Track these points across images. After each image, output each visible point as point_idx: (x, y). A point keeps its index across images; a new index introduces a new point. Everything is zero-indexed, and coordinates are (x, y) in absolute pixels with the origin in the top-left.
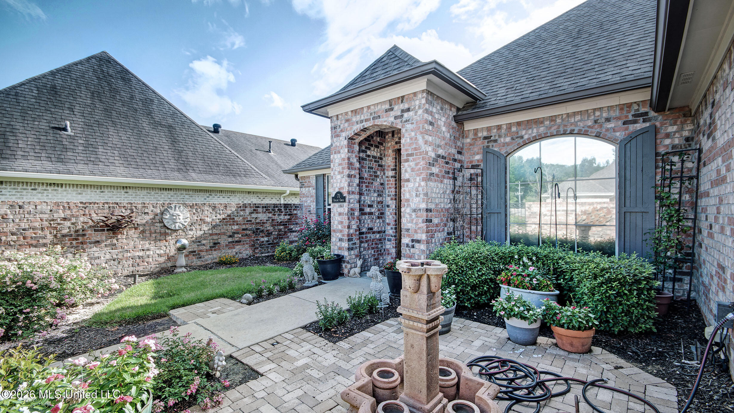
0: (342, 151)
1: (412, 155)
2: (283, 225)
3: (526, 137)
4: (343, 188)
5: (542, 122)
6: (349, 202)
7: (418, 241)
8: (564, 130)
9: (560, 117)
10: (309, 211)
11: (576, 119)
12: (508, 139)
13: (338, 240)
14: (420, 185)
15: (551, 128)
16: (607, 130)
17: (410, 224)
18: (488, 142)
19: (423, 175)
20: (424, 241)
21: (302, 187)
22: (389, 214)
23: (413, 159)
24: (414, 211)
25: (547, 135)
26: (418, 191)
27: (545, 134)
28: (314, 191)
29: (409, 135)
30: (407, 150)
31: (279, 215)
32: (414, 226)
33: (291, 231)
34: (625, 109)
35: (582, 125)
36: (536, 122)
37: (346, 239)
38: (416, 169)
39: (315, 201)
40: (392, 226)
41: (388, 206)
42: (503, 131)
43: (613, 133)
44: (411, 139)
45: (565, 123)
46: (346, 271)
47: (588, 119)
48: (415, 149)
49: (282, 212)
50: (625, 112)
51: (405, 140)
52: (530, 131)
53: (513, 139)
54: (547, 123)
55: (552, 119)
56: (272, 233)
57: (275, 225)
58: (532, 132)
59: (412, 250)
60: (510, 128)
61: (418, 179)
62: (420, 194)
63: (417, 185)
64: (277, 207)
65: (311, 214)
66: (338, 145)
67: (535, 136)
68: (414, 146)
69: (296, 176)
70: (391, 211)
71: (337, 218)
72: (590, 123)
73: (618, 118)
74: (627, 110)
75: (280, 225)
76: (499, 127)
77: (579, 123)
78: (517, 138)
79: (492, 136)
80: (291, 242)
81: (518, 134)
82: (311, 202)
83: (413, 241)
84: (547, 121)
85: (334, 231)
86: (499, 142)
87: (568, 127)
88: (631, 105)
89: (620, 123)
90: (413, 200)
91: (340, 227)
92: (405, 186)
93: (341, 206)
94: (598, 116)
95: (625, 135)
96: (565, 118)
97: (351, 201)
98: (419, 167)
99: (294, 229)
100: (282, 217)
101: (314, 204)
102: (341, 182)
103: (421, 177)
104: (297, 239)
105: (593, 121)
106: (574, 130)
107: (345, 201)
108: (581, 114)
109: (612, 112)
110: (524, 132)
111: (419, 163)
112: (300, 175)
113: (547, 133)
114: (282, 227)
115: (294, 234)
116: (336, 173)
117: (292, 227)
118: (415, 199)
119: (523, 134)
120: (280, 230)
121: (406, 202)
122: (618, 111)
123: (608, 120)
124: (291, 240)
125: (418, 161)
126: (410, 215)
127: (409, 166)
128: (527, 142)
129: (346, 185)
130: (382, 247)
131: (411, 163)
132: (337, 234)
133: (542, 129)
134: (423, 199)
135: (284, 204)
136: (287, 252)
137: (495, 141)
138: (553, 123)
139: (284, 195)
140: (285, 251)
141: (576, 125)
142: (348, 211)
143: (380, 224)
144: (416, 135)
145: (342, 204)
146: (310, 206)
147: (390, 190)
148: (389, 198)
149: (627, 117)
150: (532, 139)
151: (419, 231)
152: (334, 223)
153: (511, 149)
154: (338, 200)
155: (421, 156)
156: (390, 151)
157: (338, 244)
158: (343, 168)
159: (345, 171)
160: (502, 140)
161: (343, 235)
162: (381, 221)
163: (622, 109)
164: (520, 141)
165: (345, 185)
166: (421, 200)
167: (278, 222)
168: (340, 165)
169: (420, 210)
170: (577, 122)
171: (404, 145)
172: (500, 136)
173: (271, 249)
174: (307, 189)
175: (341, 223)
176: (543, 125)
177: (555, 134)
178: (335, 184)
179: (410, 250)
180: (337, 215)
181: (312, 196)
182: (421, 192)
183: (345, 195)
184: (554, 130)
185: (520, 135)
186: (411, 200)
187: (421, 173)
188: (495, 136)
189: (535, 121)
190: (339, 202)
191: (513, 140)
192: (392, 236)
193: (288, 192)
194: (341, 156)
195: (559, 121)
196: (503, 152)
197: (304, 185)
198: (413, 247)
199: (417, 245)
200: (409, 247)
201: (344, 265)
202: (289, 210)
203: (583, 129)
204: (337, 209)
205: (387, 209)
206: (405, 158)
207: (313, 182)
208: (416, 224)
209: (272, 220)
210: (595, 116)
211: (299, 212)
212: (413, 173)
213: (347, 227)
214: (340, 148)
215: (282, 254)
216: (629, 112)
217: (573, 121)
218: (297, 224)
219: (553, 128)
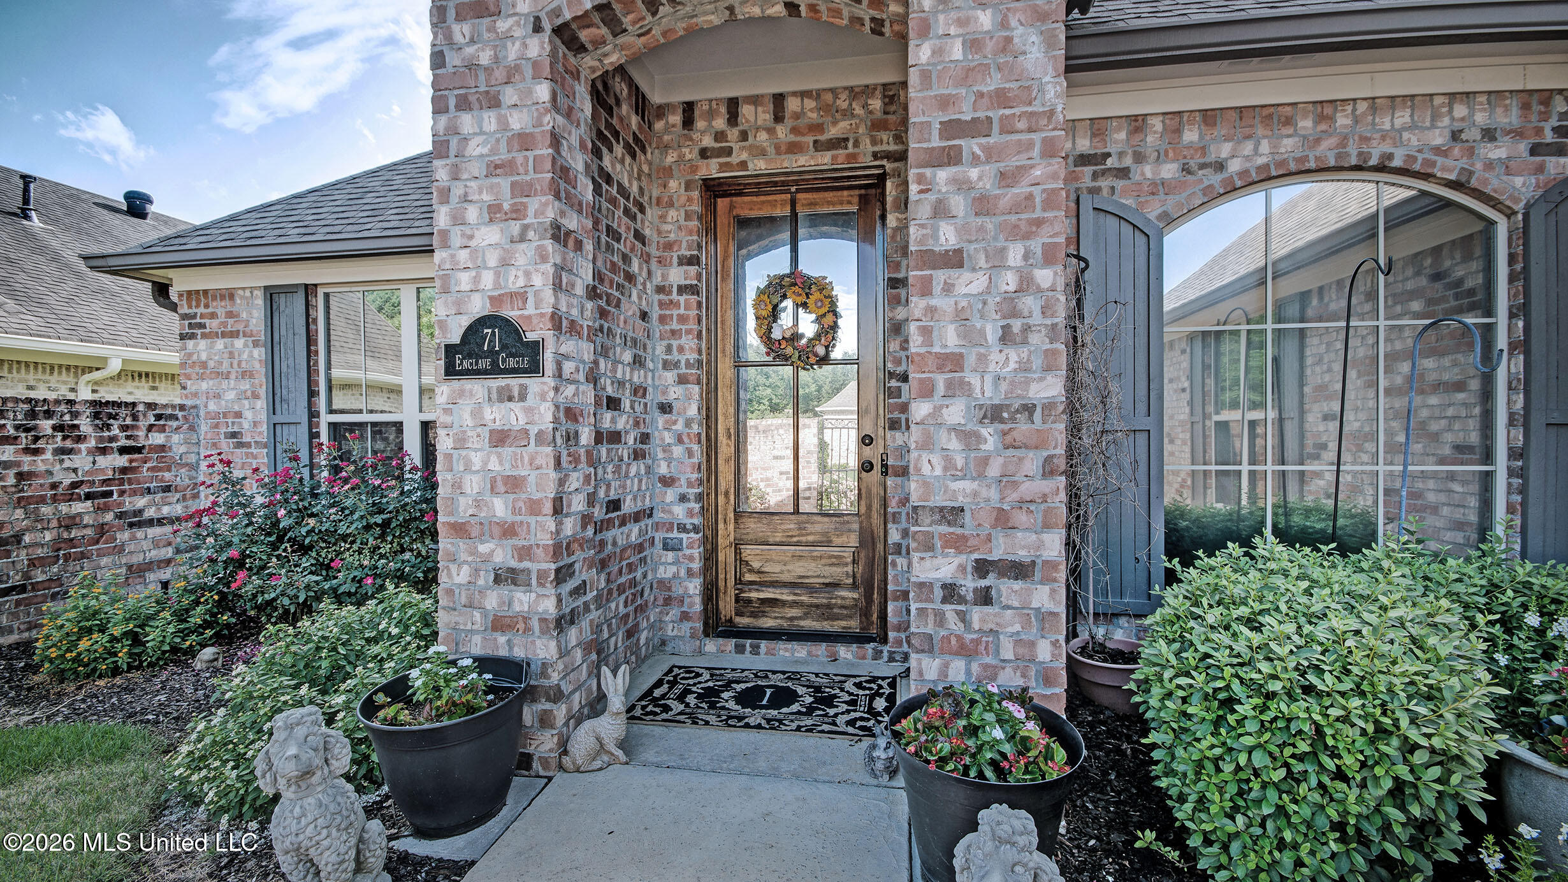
0: (509, 95)
1: (977, 128)
2: (89, 496)
3: (1234, 166)
4: (520, 297)
5: (1288, 121)
6: (559, 374)
7: (1019, 570)
8: (1360, 154)
9: (1349, 108)
10: (234, 435)
11: (1398, 123)
12: (1169, 170)
13: (485, 579)
14: (1026, 284)
15: (1318, 141)
16: (1489, 165)
17: (967, 485)
18: (1095, 176)
19: (1046, 230)
20: (1050, 565)
21: (192, 336)
22: (668, 438)
23: (987, 150)
24: (994, 414)
25: (1307, 166)
26: (1014, 314)
27: (1297, 160)
28: (259, 353)
29: (961, 23)
30: (945, 102)
31: (62, 451)
32: (993, 494)
33: (136, 521)
34: (1536, 108)
35: (1414, 142)
36: (1270, 116)
37: (542, 575)
38: (1004, 203)
39: (262, 392)
40: (684, 490)
41: (665, 408)
42: (1149, 139)
43: (1505, 178)
44: (973, 44)
45: (1361, 129)
46: (544, 744)
47: (1433, 126)
48: (1001, 98)
49: (80, 439)
50: (1534, 118)
51: (938, 52)
52: (1248, 148)
53: (1186, 170)
54: (1306, 124)
55: (1324, 110)
56: (17, 538)
57: (42, 500)
58: (1256, 149)
59: (977, 615)
60: (1178, 131)
61: (1015, 254)
62: (1027, 329)
63: (1009, 282)
64: (49, 414)
65: (240, 445)
66: (485, 58)
67: (1266, 166)
68: (993, 82)
69: (161, 291)
70: (679, 426)
71: (477, 460)
72: (1438, 138)
73: (1517, 134)
74: (1540, 113)
75: (70, 498)
76: (1137, 123)
77: (1406, 135)
78: (1203, 166)
79: (1109, 155)
80: (138, 571)
81: (1204, 155)
82: (242, 396)
83: (982, 568)
84: (1305, 117)
85: (460, 530)
86: (1136, 176)
87: (1374, 143)
88: (1550, 98)
89: (1523, 147)
90: (983, 359)
91: (500, 508)
92: (937, 289)
93: (506, 396)
94: (1463, 119)
95: (1538, 186)
96: (1364, 114)
97: (568, 367)
98: (1021, 190)
99: (150, 513)
100: (81, 461)
101: (261, 404)
102: (505, 263)
103: (1036, 245)
104: (169, 552)
105: (1447, 134)
106: (1390, 157)
107: (534, 368)
108: (1413, 108)
109: (1499, 111)
110: (1225, 150)
111: (1022, 170)
112: (181, 283)
113: (1305, 159)
114: (79, 507)
115: (154, 532)
116: (472, 214)
117: (141, 502)
118: (995, 356)
119: (1224, 155)
120: (71, 522)
121: (940, 369)
122: (1515, 112)
123: (1489, 135)
124: (137, 559)
125: (1015, 161)
126: (969, 438)
127: (962, 185)
128: (1239, 184)
129: (541, 280)
130: (645, 576)
131: (974, 173)
132: (483, 548)
133: (1289, 145)
134: (1050, 354)
135: (94, 403)
136: (117, 631)
137: (1123, 173)
138: (1323, 127)
139: (96, 375)
140: (102, 630)
141: (1398, 142)
142: (556, 420)
143: (640, 481)
144: (1004, 24)
145: (514, 383)
146: (239, 415)
147: (675, 343)
148: (670, 376)
149: (1539, 131)
150: (1254, 176)
151: (1021, 518)
152: (457, 486)
153: (1180, 205)
154: (484, 363)
155: (1036, 137)
156: (673, 184)
157: (492, 601)
158: (522, 190)
159: (533, 204)
160: (1148, 170)
161: (525, 553)
162: (642, 467)
163: (1526, 107)
164: (1215, 179)
165: (537, 281)
166: (1037, 363)
167: (54, 486)
168: (495, 169)
169: (1029, 409)
170: (1400, 131)
171: (926, 76)
172: (1139, 158)
173: (15, 616)
174: (220, 344)
175: (514, 484)
176: (1291, 131)
177: (1332, 163)
178: (464, 280)
179: (962, 617)
180: (478, 442)
181: (246, 374)
182: (1037, 319)
183: (531, 336)
184: (1327, 151)
185: (1211, 158)
186: (971, 360)
187: (1039, 223)
188: (1121, 154)
189: (1265, 112)
190: (495, 370)
191: (1189, 172)
192: (682, 528)
193: (115, 366)
194: (504, 125)
195: (1343, 120)
196: (1153, 212)
197: (202, 326)
198: (985, 598)
199: (1007, 589)
200: (962, 600)
201: (528, 714)
202: (124, 428)
203: (1420, 157)
204: (477, 413)
205: (661, 420)
206: (936, 142)
207: (255, 315)
208: (1006, 481)
209: (20, 476)
210: (1453, 119)
211: (176, 438)
212: (989, 223)
213: (548, 507)
214: (499, 74)
215: (84, 644)
216: (1545, 116)
217: (1387, 126)
218: (167, 489)
219: (1325, 144)
